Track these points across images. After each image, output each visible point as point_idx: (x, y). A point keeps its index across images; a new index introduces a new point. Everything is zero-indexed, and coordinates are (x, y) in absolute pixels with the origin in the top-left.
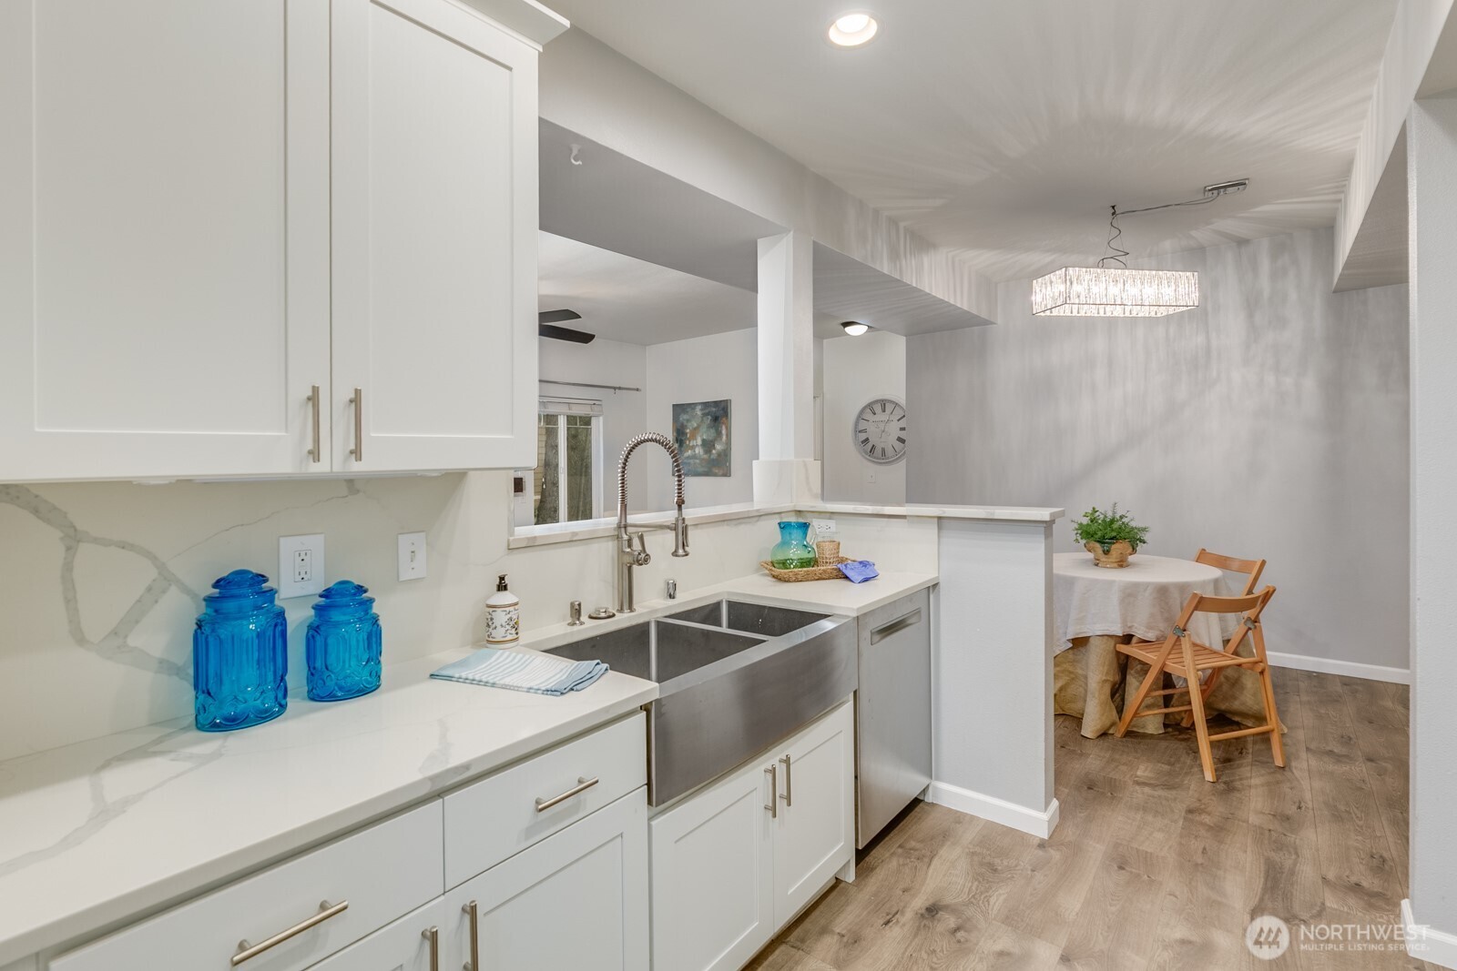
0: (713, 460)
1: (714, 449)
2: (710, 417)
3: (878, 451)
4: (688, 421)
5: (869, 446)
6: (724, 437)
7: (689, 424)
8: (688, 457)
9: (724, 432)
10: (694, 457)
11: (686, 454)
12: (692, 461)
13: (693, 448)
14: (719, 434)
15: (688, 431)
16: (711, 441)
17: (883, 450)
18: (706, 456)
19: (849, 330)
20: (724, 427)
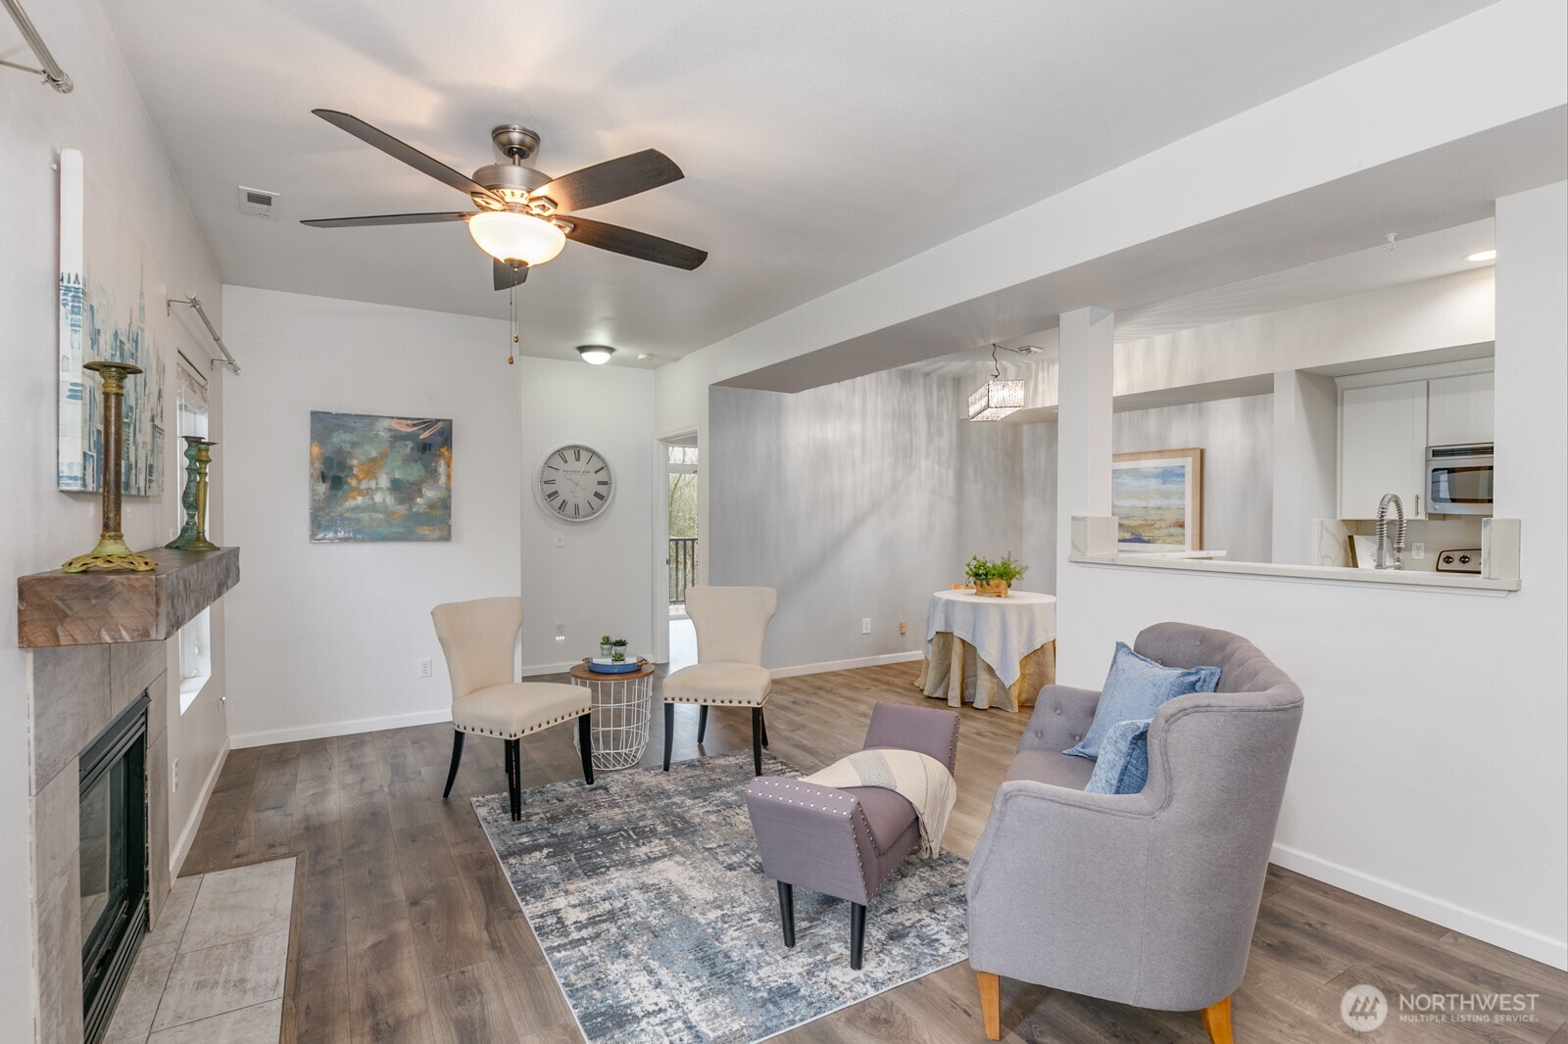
0: (418, 514)
1: (421, 495)
2: (410, 444)
3: (570, 508)
4: (354, 444)
5: (557, 502)
6: (443, 480)
7: (358, 451)
8: (356, 509)
9: (442, 469)
10: (373, 508)
11: (350, 503)
12: (365, 516)
13: (369, 492)
14: (432, 473)
15: (355, 462)
16: (414, 483)
17: (577, 507)
18: (402, 509)
19: (587, 356)
20: (442, 463)
